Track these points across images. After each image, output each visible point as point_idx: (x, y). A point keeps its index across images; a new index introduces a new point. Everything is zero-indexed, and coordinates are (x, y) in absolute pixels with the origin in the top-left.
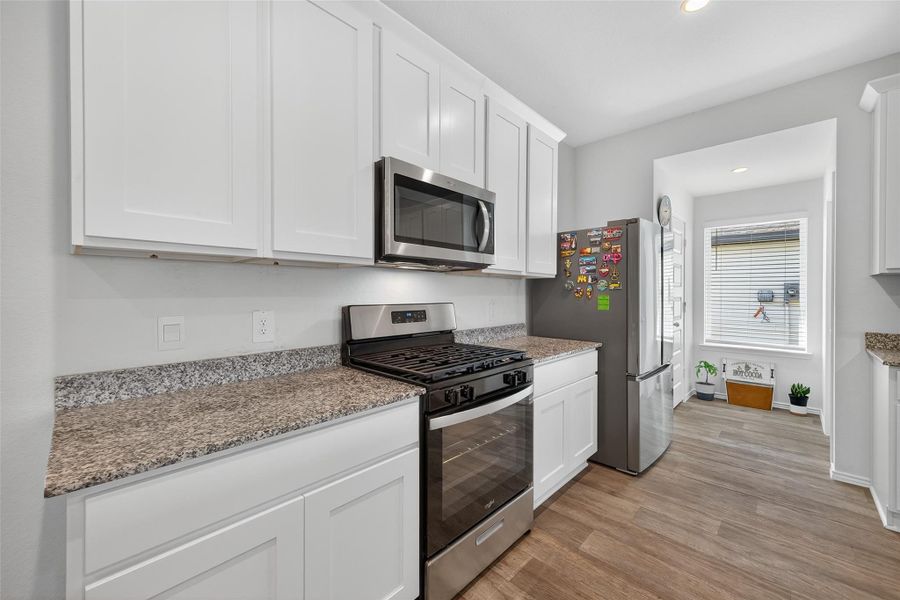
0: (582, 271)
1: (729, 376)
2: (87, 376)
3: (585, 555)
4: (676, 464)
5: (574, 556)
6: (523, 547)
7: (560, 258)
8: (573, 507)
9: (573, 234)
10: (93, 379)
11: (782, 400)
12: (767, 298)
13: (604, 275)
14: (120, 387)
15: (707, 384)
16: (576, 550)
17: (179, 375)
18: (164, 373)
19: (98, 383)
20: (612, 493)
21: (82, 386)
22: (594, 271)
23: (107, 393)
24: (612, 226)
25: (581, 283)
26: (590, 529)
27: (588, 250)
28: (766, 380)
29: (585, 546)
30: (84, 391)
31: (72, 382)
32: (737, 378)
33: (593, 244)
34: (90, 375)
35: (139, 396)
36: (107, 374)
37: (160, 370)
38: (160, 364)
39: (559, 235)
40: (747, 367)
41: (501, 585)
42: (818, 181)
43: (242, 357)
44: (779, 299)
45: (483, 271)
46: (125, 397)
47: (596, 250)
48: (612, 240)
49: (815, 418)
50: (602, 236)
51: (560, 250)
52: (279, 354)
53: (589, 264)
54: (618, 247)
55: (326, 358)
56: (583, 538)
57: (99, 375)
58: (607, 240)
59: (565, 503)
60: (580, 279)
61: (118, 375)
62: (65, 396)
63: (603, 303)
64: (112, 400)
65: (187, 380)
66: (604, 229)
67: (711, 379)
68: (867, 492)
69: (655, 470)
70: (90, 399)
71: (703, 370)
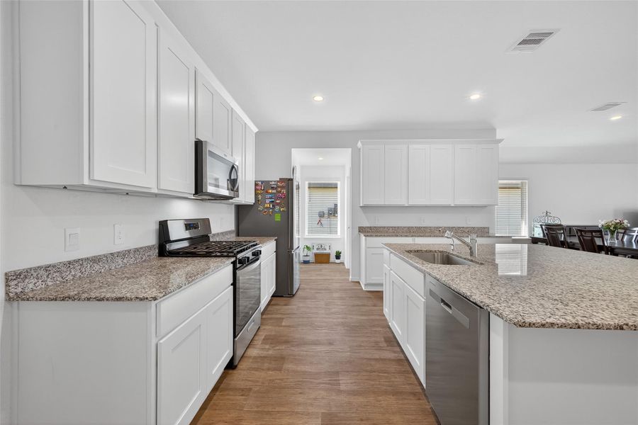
0: (268, 201)
1: (315, 251)
2: (29, 270)
3: (284, 326)
4: (304, 289)
5: (282, 328)
6: (260, 333)
7: (256, 195)
8: (272, 314)
9: (262, 182)
10: (32, 271)
11: (333, 258)
12: (321, 215)
13: (278, 204)
14: (48, 277)
15: (307, 256)
16: (281, 326)
17: (79, 267)
18: (71, 266)
19: (35, 275)
20: (286, 305)
21: (26, 277)
22: (273, 202)
23: (40, 281)
24: (282, 180)
25: (267, 208)
26: (283, 319)
27: (270, 191)
28: (327, 251)
29: (283, 324)
30: (27, 280)
31: (20, 275)
32: (318, 251)
33: (273, 188)
34: (31, 269)
35: (58, 282)
36: (40, 268)
37: (70, 264)
38: (69, 260)
39: (256, 181)
40: (321, 246)
41: (258, 346)
42: (343, 167)
43: (111, 254)
44: (326, 216)
45: (230, 201)
46: (50, 284)
47: (274, 191)
48: (282, 187)
49: (343, 263)
50: (277, 185)
51: (256, 190)
52: (129, 251)
53: (271, 198)
54: (284, 191)
55: (151, 253)
56: (282, 322)
57: (36, 269)
58: (279, 187)
59: (268, 314)
60: (266, 205)
61: (47, 268)
62: (16, 285)
63: (278, 218)
64: (43, 286)
65: (84, 270)
66: (278, 182)
67: (309, 253)
68: (359, 282)
69: (298, 293)
70: (31, 286)
71: (306, 249)
